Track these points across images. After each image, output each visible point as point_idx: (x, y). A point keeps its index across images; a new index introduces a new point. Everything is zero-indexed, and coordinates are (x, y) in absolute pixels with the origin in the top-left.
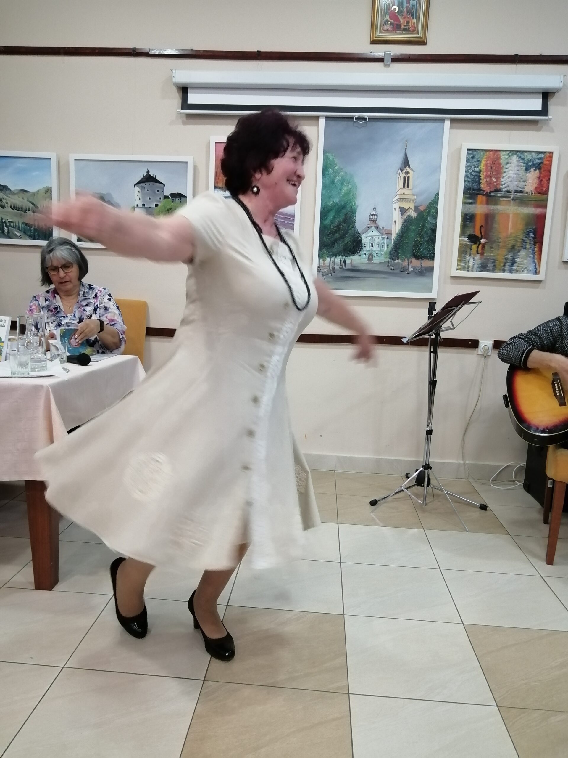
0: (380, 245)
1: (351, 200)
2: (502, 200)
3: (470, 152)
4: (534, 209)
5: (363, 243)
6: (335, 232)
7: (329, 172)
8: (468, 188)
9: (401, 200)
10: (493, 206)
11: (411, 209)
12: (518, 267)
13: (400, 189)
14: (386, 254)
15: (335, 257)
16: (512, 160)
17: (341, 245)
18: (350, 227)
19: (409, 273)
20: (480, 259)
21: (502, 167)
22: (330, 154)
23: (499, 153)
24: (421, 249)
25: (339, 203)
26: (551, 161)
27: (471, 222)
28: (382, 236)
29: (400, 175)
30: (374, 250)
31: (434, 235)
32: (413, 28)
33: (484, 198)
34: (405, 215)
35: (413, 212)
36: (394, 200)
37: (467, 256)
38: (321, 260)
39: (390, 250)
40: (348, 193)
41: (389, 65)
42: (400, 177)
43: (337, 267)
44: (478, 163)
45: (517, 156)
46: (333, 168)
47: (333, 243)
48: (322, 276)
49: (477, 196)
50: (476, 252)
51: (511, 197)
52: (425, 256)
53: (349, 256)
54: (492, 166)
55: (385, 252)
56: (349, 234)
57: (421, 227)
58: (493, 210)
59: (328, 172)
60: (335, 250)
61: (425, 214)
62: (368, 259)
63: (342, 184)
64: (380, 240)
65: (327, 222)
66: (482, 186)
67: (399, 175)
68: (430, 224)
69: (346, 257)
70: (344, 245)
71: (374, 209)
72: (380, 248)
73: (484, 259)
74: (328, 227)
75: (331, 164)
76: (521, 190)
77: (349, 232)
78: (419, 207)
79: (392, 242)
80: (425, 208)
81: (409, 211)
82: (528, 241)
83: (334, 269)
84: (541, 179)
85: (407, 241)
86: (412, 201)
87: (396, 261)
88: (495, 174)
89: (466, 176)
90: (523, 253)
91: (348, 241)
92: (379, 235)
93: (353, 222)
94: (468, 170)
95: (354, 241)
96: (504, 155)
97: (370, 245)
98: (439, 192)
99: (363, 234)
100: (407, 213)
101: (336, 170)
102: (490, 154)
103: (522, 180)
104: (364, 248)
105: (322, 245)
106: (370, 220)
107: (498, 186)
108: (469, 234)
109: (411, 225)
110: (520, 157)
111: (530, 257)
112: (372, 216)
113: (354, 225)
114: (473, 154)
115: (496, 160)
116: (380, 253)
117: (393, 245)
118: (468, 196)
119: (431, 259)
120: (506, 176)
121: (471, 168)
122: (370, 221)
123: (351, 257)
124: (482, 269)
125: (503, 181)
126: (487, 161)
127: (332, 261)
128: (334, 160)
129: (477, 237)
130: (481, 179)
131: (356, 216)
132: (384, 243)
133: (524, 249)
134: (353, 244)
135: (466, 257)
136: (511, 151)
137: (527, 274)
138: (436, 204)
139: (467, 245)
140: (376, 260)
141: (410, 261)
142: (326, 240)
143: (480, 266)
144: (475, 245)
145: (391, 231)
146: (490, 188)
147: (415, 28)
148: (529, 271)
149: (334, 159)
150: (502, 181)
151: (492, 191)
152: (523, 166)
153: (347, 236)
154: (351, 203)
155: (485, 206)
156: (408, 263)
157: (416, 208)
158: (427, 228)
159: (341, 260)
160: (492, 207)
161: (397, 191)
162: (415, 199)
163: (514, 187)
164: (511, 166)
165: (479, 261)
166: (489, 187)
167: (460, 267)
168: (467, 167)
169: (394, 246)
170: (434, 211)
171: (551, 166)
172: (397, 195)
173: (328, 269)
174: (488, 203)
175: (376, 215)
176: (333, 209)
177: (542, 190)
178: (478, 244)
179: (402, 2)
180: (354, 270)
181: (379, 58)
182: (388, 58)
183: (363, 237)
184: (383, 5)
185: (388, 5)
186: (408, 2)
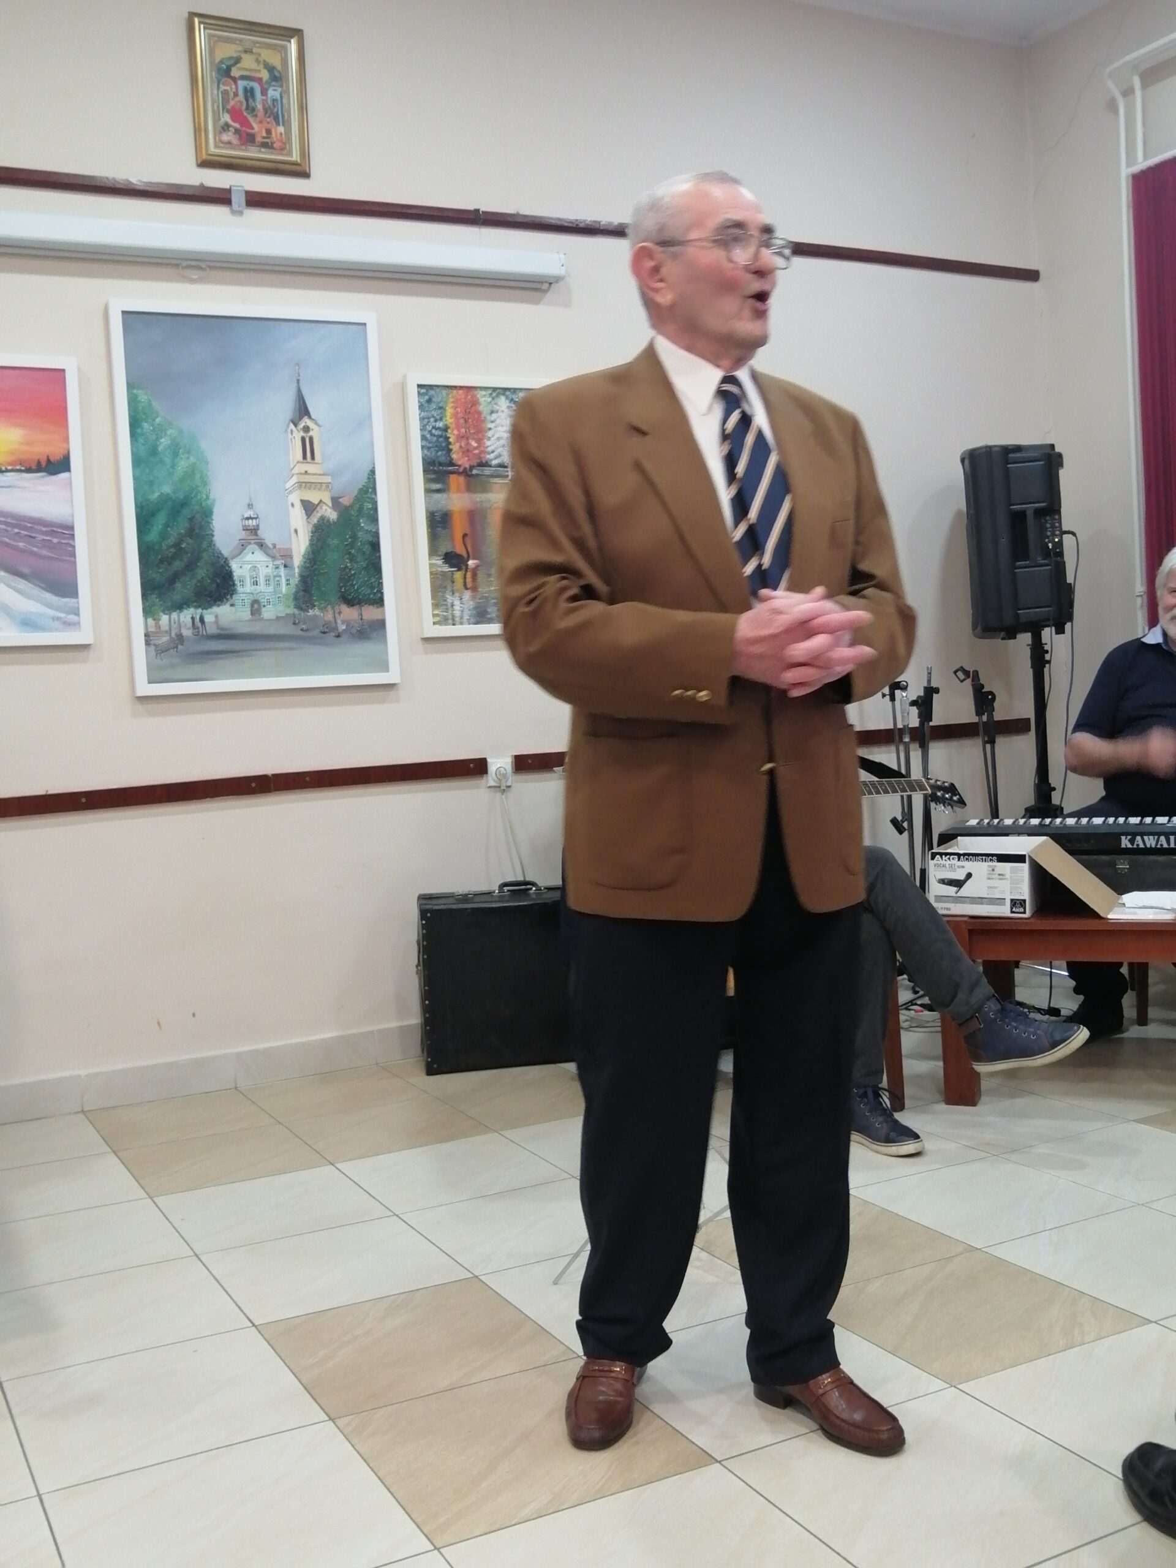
0: (272, 582)
1: (200, 489)
2: (494, 481)
3: (423, 391)
5: (236, 578)
6: (172, 558)
7: (145, 431)
8: (429, 460)
9: (301, 485)
10: (479, 495)
11: (324, 503)
13: (298, 462)
14: (287, 599)
15: (178, 611)
16: (499, 406)
17: (189, 584)
18: (204, 545)
19: (338, 636)
20: (472, 600)
21: (483, 419)
22: (140, 392)
23: (476, 392)
24: (355, 585)
25: (172, 495)
27: (444, 528)
28: (273, 561)
29: (294, 435)
30: (261, 592)
31: (378, 555)
32: (280, 144)
33: (461, 479)
34: (314, 516)
35: (329, 510)
36: (288, 485)
37: (448, 596)
38: (150, 621)
39: (294, 590)
40: (191, 473)
41: (241, 213)
42: (294, 437)
43: (187, 632)
44: (439, 412)
45: (507, 398)
46: (150, 420)
47: (172, 581)
48: (157, 654)
49: (449, 477)
50: (463, 587)
52: (366, 598)
53: (211, 607)
54: (467, 418)
55: (284, 595)
56: (203, 560)
57: (350, 540)
58: (481, 502)
59: (143, 431)
60: (177, 598)
61: (353, 513)
62: (252, 611)
63: (175, 454)
64: (270, 570)
65: (153, 536)
66: (454, 456)
67: (292, 434)
68: (366, 533)
69: (205, 611)
70: (196, 585)
71: (249, 505)
72: (272, 587)
73: (480, 599)
74: (156, 548)
75: (145, 413)
77: (203, 558)
78: (340, 500)
79: (297, 574)
80: (351, 501)
81: (321, 508)
83: (180, 638)
85: (326, 571)
86: (324, 487)
87: (309, 612)
88: (474, 433)
89: (423, 438)
91: (204, 575)
92: (266, 559)
93: (208, 535)
94: (423, 426)
95: (217, 575)
96: (484, 396)
97: (251, 581)
98: (374, 468)
99: (235, 560)
100: (318, 512)
101: (159, 424)
102: (459, 395)
104: (239, 589)
105: (148, 588)
106: (244, 530)
107: (482, 456)
108: (445, 552)
109: (328, 537)
112: (247, 521)
113: (212, 541)
114: (429, 394)
115: (472, 406)
116: (273, 596)
117: (300, 578)
118: (433, 476)
119: (377, 603)
120: (493, 436)
121: (429, 422)
122: (244, 532)
123: (215, 609)
124: (478, 619)
125: (490, 446)
126: (456, 408)
127: (174, 620)
128: (151, 404)
129: (460, 556)
130: (450, 443)
131: (213, 522)
132: (280, 576)
134: (217, 583)
135: (446, 597)
136: (494, 389)
138: (372, 492)
139: (443, 574)
140: (268, 613)
141: (337, 611)
142: (156, 575)
143: (475, 612)
144: (459, 573)
145: (290, 550)
146: (469, 460)
147: (285, 144)
149: (150, 401)
150: (488, 447)
151: (474, 466)
153: (199, 564)
154: (199, 494)
155: (466, 495)
156: (334, 615)
157: (335, 501)
158: (361, 541)
159: (194, 616)
160: (479, 497)
161: (292, 467)
162: (330, 483)
164: (498, 417)
165: (471, 604)
166: (467, 459)
167: (437, 619)
168: (422, 419)
169: (300, 581)
170: (370, 507)
172: (293, 475)
173: (168, 638)
174: (469, 489)
175: (256, 518)
176: (162, 509)
178: (464, 570)
179: (252, 90)
180: (226, 635)
181: (220, 198)
182: (238, 199)
183: (234, 566)
184: (215, 92)
185: (225, 93)
186: (264, 92)
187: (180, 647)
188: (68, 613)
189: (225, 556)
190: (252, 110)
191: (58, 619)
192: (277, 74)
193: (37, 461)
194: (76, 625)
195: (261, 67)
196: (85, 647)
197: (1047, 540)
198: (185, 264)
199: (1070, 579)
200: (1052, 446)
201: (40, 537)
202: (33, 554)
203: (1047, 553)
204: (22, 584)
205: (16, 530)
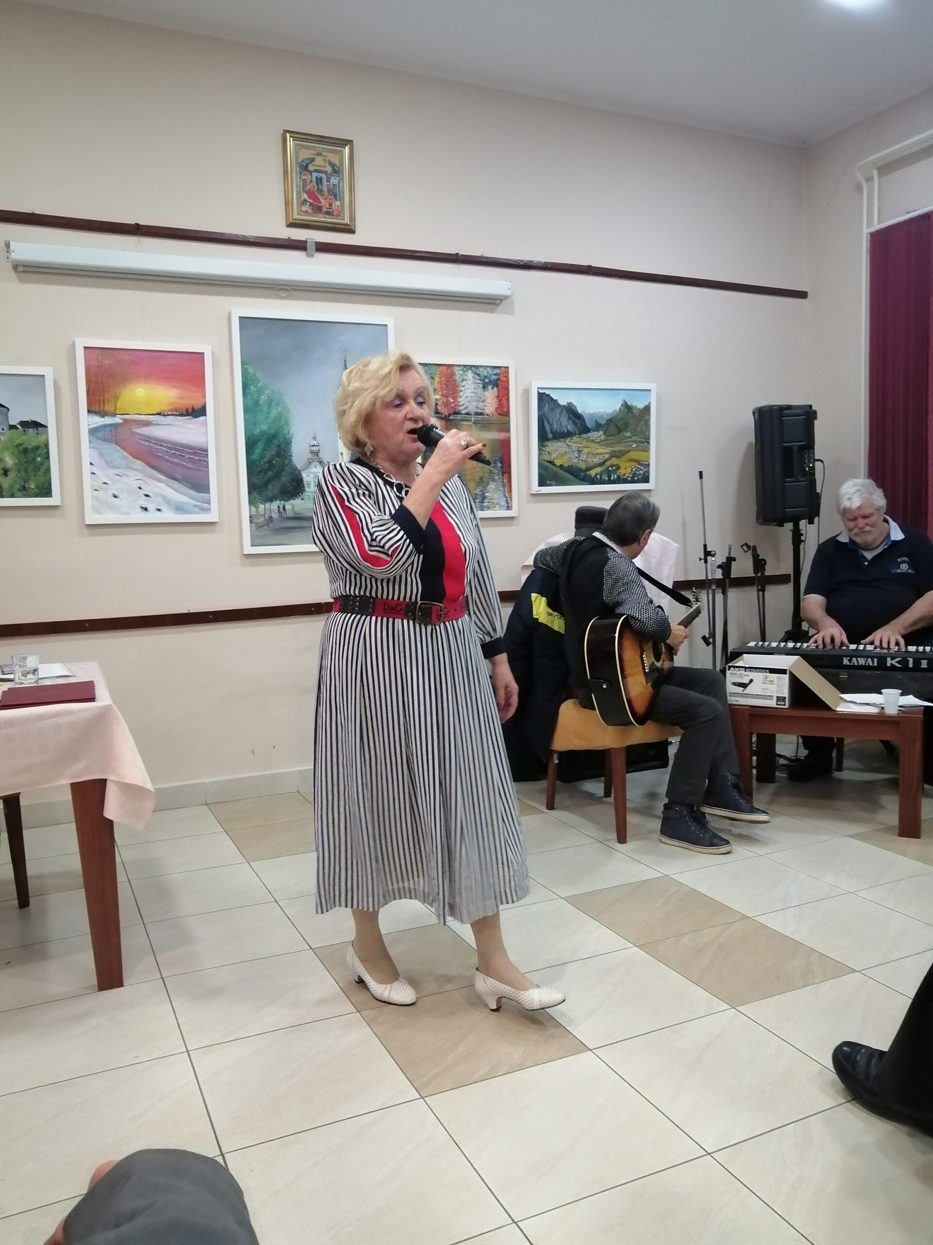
1: (284, 427)
2: (463, 423)
4: (497, 434)
5: (305, 483)
6: (267, 470)
12: (489, 502)
15: (270, 502)
16: (467, 377)
17: (276, 486)
18: (286, 462)
21: (457, 384)
22: (249, 367)
23: (452, 368)
25: (268, 431)
26: (507, 377)
32: (337, 212)
33: (443, 422)
38: (253, 508)
40: (279, 417)
41: (312, 256)
43: (275, 516)
45: (473, 372)
46: (255, 384)
47: (266, 484)
48: (257, 529)
51: (471, 420)
53: (289, 500)
54: (447, 383)
56: (285, 472)
59: (250, 391)
60: (270, 494)
63: (270, 406)
65: (255, 456)
69: (286, 502)
70: (281, 486)
71: (314, 438)
74: (257, 463)
75: (252, 380)
76: (481, 411)
77: (285, 470)
82: (496, 472)
83: (271, 518)
84: (500, 398)
88: (452, 394)
90: (492, 486)
91: (286, 480)
93: (289, 455)
95: (293, 480)
96: (459, 370)
99: (304, 471)
101: (260, 387)
102: (443, 369)
103: (480, 400)
104: (307, 489)
105: (252, 487)
107: (456, 407)
110: (476, 373)
111: (500, 490)
112: (312, 447)
113: (291, 460)
115: (451, 377)
120: (463, 395)
122: (310, 454)
123: (292, 501)
125: (461, 401)
126: (442, 377)
127: (267, 508)
128: (256, 375)
131: (292, 448)
133: (493, 481)
134: (293, 485)
136: (465, 366)
137: (499, 510)
142: (256, 481)
146: (448, 410)
147: (340, 212)
148: (501, 507)
149: (256, 373)
151: (451, 414)
152: (480, 383)
153: (283, 473)
154: (284, 431)
159: (279, 505)
163: (473, 408)
164: (467, 384)
166: (446, 409)
171: (508, 382)
173: (264, 519)
175: (317, 446)
176: (261, 439)
177: (502, 410)
179: (321, 178)
180: (298, 518)
181: (299, 246)
182: (311, 247)
183: (304, 475)
184: (299, 180)
185: (305, 181)
186: (328, 180)
187: (271, 524)
188: (203, 503)
189: (299, 469)
190: (320, 191)
191: (198, 506)
192: (337, 169)
193: (185, 410)
194: (208, 510)
195: (327, 164)
196: (213, 524)
197: (805, 465)
198: (278, 287)
199: (818, 490)
200: (811, 406)
201: (187, 456)
202: (183, 466)
203: (805, 474)
204: (176, 484)
205: (173, 452)
